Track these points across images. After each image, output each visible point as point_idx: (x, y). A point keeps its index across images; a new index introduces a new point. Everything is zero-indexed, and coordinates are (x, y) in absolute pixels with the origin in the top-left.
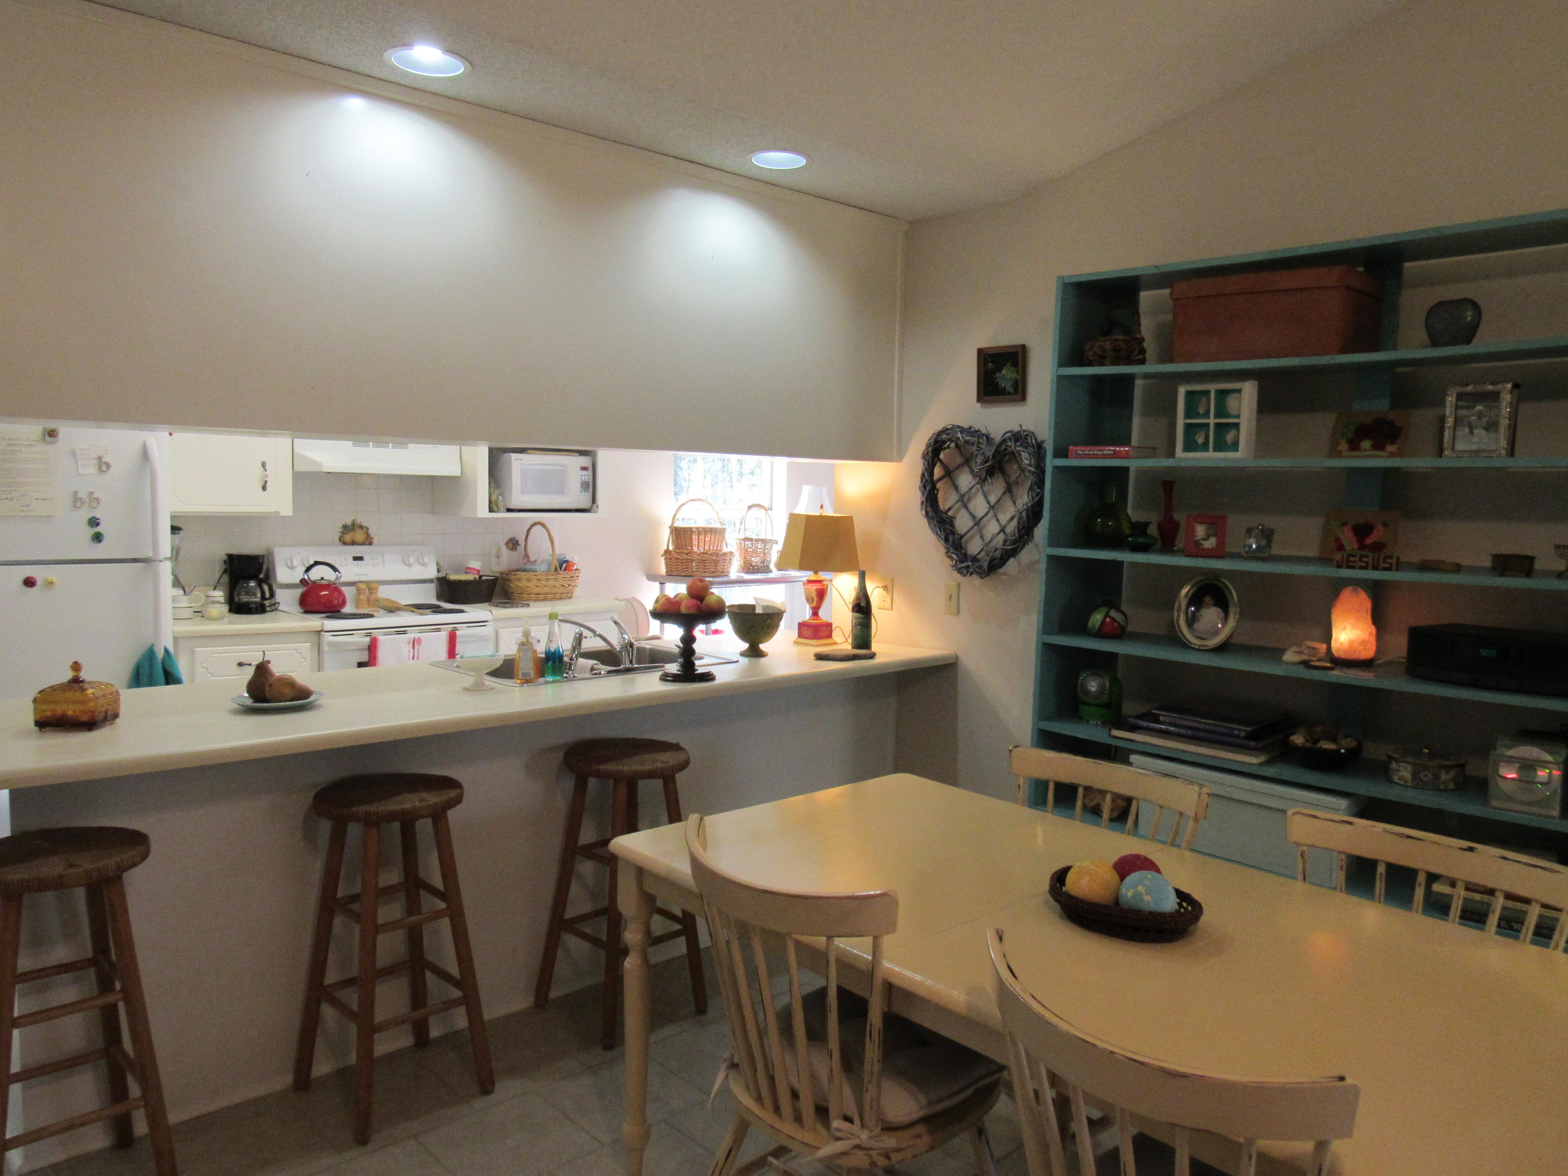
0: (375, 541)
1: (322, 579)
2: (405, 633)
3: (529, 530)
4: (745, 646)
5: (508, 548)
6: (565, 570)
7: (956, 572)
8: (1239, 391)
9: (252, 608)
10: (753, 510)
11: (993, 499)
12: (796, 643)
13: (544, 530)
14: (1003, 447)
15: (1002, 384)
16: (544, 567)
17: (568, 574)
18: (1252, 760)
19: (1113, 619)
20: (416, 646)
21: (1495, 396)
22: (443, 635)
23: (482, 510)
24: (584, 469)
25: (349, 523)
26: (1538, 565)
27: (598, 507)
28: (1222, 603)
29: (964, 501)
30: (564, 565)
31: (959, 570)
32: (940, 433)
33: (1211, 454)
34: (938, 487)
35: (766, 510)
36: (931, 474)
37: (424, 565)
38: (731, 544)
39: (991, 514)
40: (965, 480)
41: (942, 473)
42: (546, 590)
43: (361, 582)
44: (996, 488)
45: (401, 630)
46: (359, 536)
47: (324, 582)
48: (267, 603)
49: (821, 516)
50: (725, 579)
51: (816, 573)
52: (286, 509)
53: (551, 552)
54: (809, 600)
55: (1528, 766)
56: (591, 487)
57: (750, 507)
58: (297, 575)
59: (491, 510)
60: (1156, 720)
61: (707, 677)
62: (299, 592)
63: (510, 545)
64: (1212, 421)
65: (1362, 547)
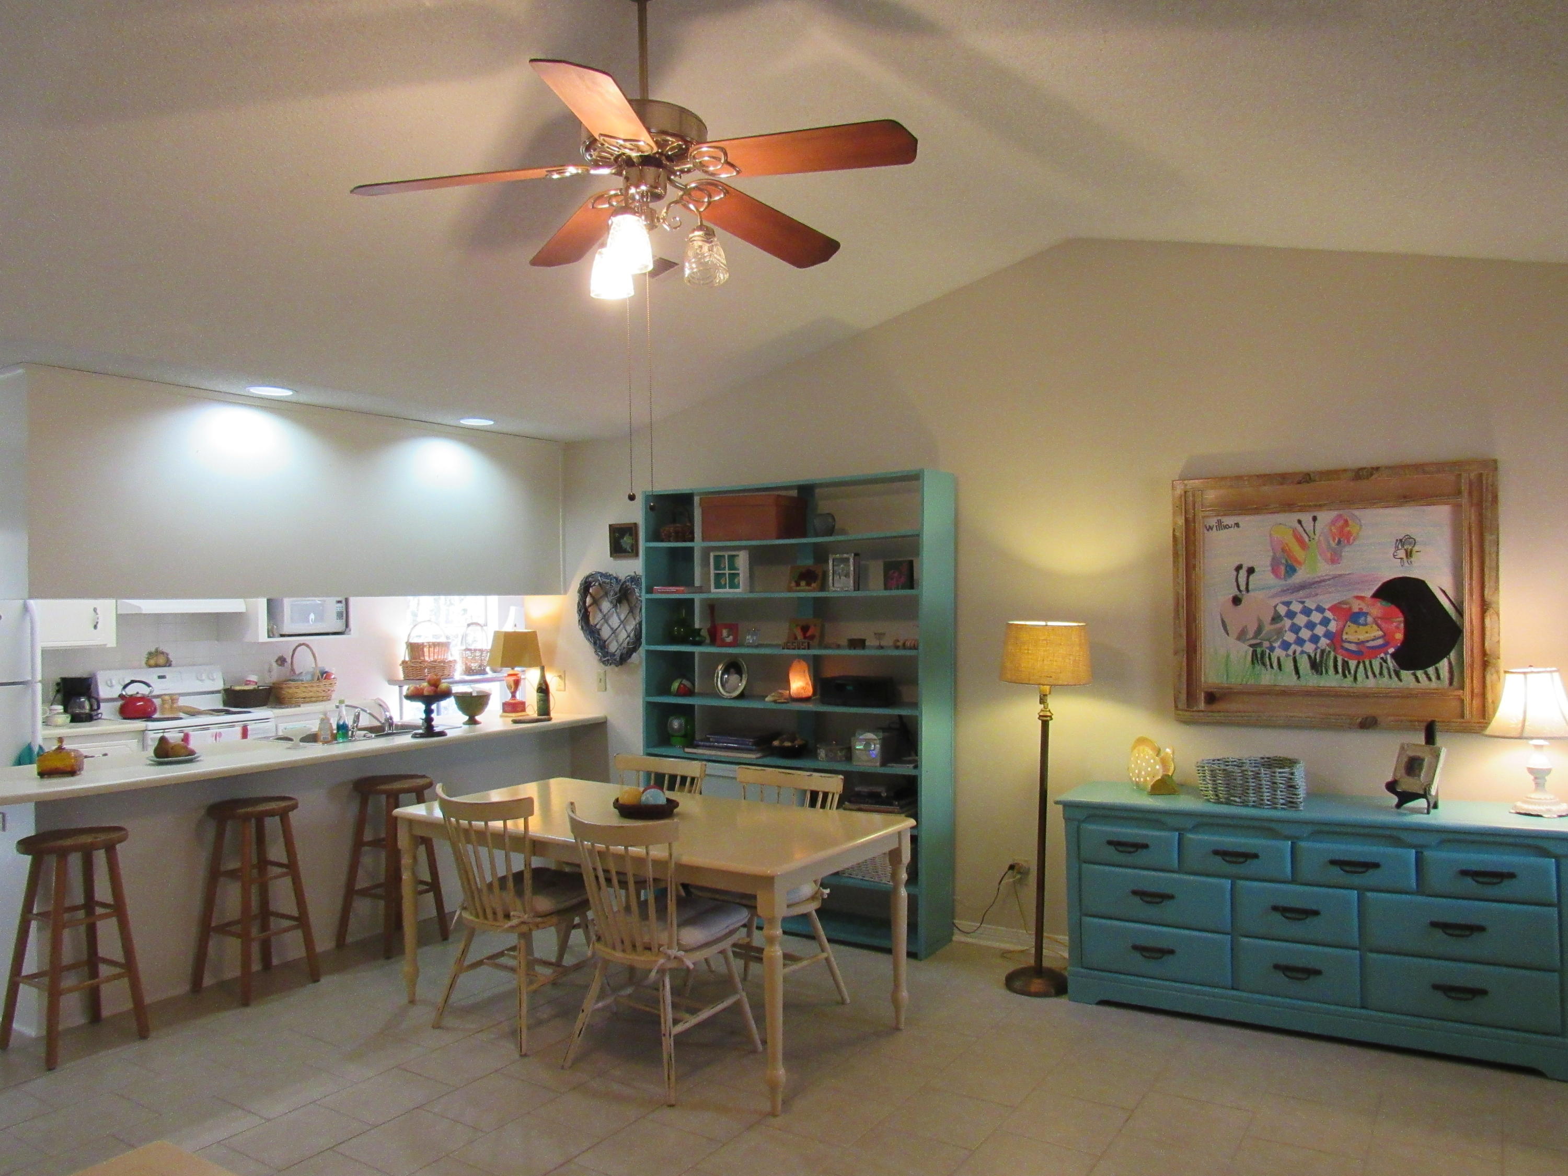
0: (173, 663)
1: (138, 693)
2: (208, 729)
3: (294, 650)
4: (466, 718)
5: (277, 664)
6: (325, 679)
7: (601, 664)
8: (738, 556)
9: (82, 718)
10: (471, 628)
11: (623, 617)
12: (501, 716)
13: (308, 650)
14: (624, 586)
15: (624, 546)
16: (309, 677)
17: (328, 682)
18: (752, 756)
19: (684, 685)
20: (218, 738)
21: (848, 560)
22: (238, 729)
23: (263, 637)
24: (339, 602)
25: (153, 650)
26: (867, 643)
27: (350, 630)
28: (739, 672)
29: (606, 619)
30: (325, 675)
31: (604, 662)
32: (587, 577)
33: (727, 590)
34: (589, 610)
35: (482, 626)
36: (585, 602)
37: (213, 680)
38: (455, 654)
39: (622, 626)
40: (606, 605)
41: (592, 601)
42: (311, 694)
43: (165, 695)
44: (624, 610)
45: (205, 727)
46: (161, 660)
47: (139, 696)
48: (94, 713)
49: (515, 632)
50: (451, 680)
51: (513, 669)
52: (112, 643)
53: (314, 666)
54: (509, 687)
55: (868, 743)
56: (345, 616)
57: (469, 625)
58: (116, 691)
59: (269, 637)
60: (708, 740)
61: (442, 734)
62: (119, 704)
63: (279, 662)
64: (727, 572)
65: (805, 637)
